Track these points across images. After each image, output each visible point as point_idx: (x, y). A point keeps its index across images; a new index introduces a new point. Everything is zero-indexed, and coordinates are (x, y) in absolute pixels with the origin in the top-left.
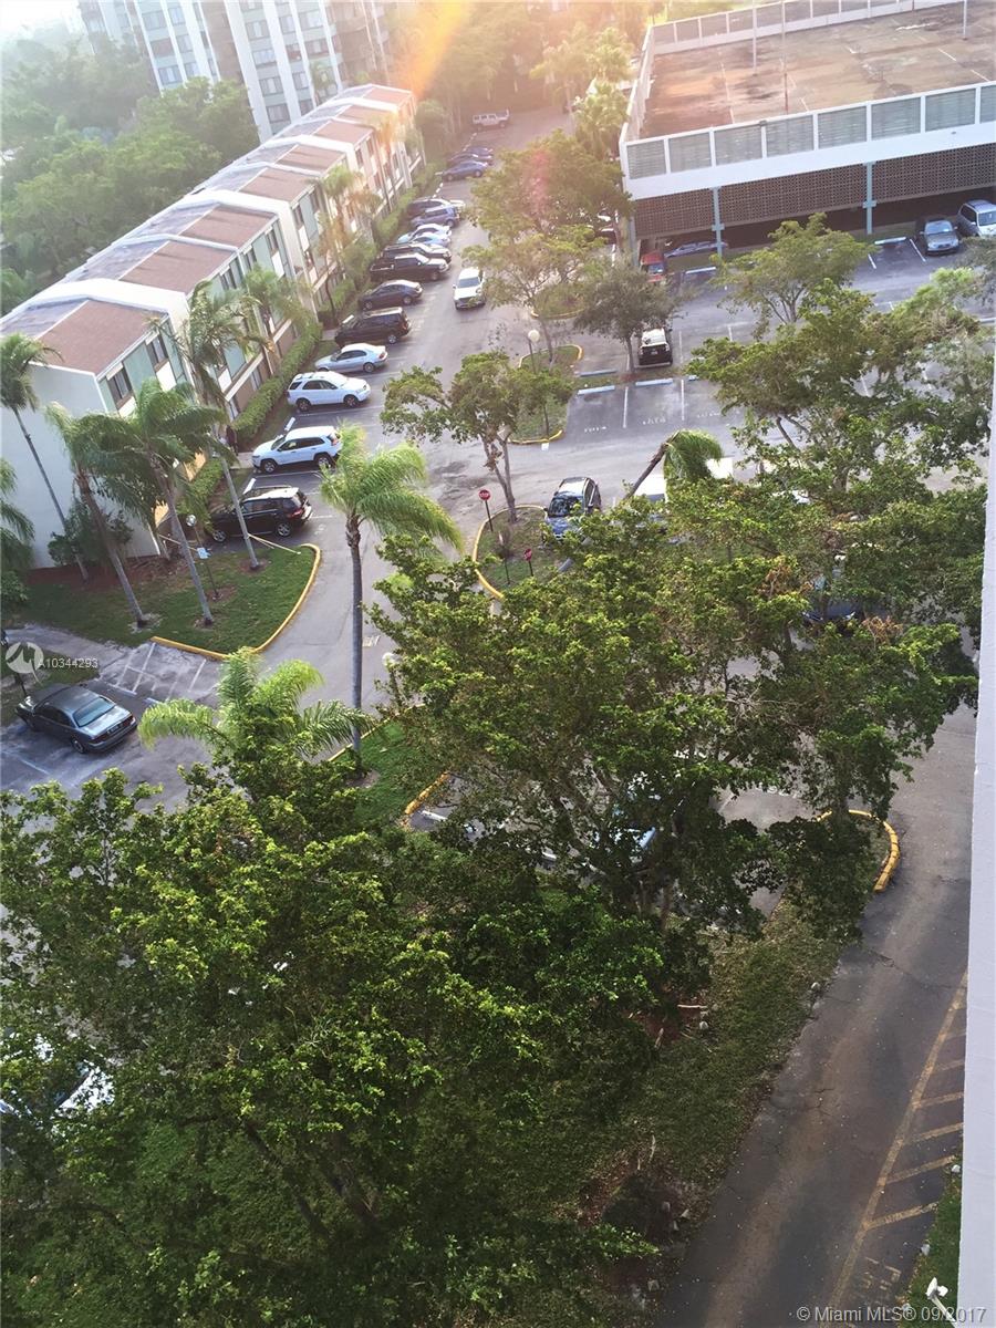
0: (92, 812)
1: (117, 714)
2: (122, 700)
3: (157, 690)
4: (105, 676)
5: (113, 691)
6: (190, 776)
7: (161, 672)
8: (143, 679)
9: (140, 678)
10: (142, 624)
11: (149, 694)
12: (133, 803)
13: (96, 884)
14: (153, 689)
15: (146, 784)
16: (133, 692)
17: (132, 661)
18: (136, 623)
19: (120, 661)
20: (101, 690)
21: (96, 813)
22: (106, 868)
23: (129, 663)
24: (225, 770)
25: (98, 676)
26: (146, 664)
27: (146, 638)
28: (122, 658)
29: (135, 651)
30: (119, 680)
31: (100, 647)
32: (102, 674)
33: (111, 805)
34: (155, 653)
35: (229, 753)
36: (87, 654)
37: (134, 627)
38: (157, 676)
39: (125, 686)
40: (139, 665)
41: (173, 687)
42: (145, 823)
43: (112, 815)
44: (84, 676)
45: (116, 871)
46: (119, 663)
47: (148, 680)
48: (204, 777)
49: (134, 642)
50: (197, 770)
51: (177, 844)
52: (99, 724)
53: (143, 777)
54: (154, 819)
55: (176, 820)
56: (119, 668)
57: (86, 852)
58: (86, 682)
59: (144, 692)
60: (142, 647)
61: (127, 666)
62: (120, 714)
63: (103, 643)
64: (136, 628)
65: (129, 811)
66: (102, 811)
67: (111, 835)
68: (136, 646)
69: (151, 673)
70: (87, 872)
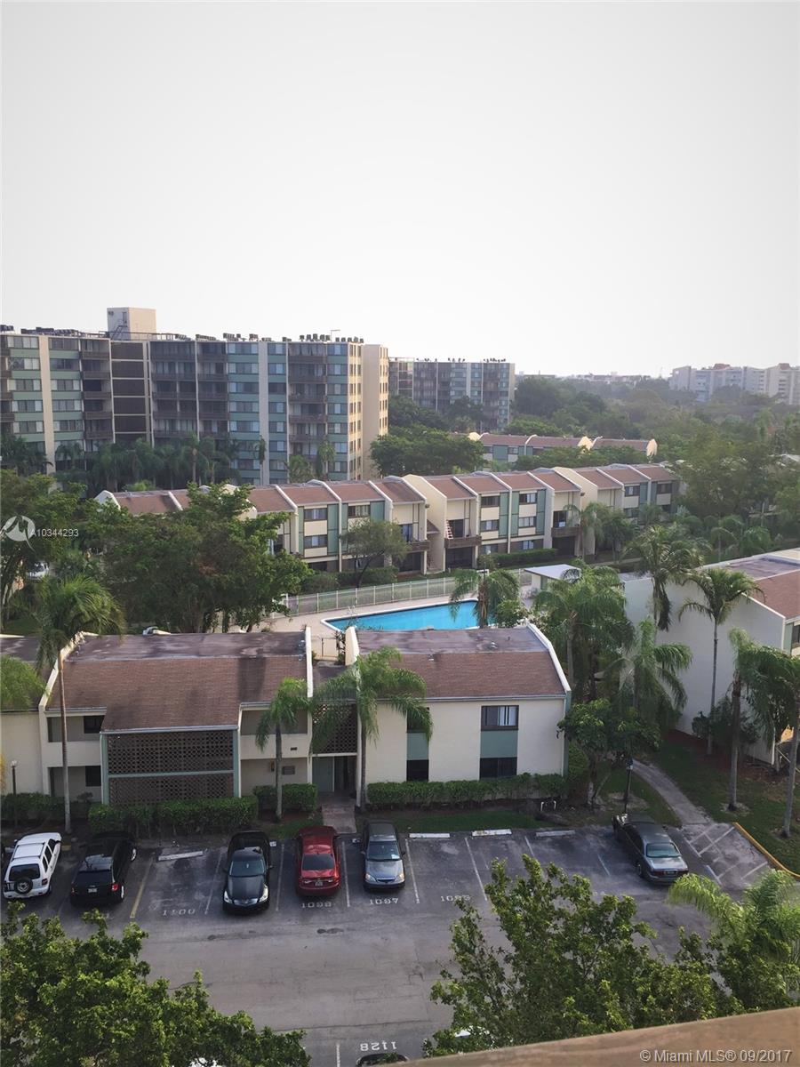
0: (601, 918)
1: (677, 863)
2: (687, 855)
3: (717, 863)
4: (685, 830)
5: (685, 845)
6: (686, 941)
7: (728, 852)
8: (711, 849)
9: (709, 846)
10: (732, 808)
11: (710, 862)
12: (631, 931)
13: (576, 973)
14: (715, 861)
15: (648, 924)
16: (699, 854)
17: (710, 831)
18: (728, 805)
19: (701, 826)
20: (676, 839)
21: (606, 921)
22: (590, 967)
23: (707, 831)
24: (716, 953)
25: (680, 827)
26: (718, 839)
27: (729, 820)
28: (704, 824)
29: (716, 824)
30: (694, 839)
31: (692, 808)
32: (684, 828)
33: (616, 923)
34: (730, 835)
35: (726, 943)
36: (682, 806)
37: (725, 807)
38: (723, 853)
39: (696, 846)
40: (714, 837)
41: (731, 868)
42: (629, 951)
43: (614, 931)
44: (671, 821)
45: (594, 974)
46: (699, 826)
47: (714, 851)
48: (696, 948)
49: (719, 818)
50: (694, 939)
51: (642, 983)
52: (663, 862)
53: (673, 922)
54: (637, 953)
55: (652, 965)
56: (698, 830)
57: (581, 944)
58: (670, 828)
59: (707, 858)
60: (724, 824)
61: (704, 833)
62: (681, 864)
63: (696, 805)
64: (726, 809)
65: (626, 935)
66: (608, 923)
67: (606, 945)
68: (719, 822)
69: (720, 848)
70: (575, 960)
